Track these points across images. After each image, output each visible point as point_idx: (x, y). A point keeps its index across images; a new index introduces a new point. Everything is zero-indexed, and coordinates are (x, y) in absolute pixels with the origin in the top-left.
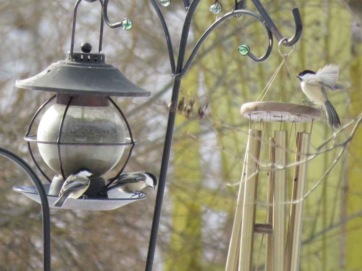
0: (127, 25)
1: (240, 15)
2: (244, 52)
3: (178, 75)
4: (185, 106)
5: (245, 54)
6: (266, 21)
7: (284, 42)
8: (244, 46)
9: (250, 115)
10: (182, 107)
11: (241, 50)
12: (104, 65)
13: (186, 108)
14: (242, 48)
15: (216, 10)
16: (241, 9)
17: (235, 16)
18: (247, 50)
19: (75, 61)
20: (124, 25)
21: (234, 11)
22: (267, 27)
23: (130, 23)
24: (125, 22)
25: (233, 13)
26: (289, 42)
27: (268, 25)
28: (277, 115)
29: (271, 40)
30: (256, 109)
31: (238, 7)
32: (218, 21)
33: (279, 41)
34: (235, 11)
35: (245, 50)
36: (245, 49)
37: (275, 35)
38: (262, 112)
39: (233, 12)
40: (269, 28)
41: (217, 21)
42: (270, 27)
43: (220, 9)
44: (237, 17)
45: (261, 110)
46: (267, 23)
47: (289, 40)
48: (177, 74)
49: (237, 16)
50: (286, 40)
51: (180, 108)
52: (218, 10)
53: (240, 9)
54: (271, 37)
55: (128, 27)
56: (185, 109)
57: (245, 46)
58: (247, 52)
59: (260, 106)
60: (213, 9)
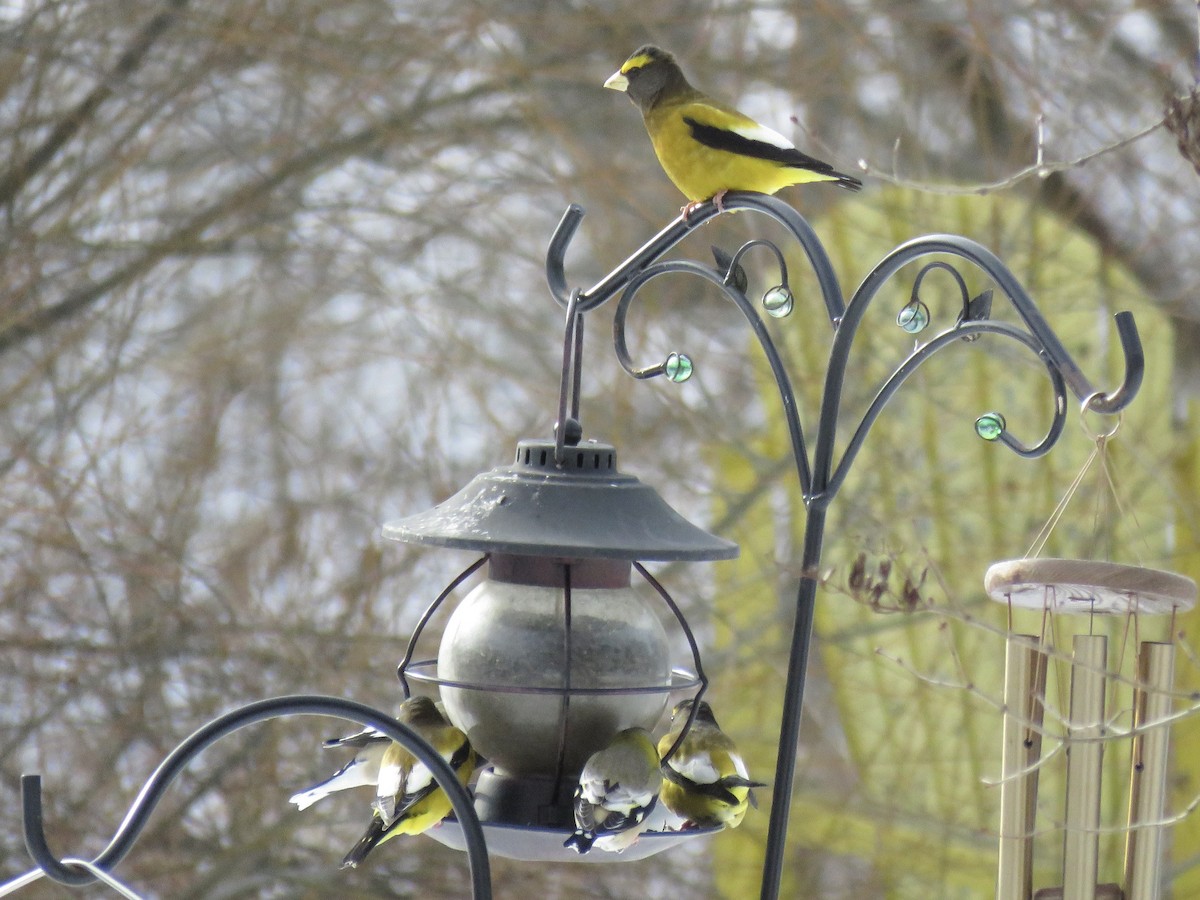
0: (679, 369)
1: (976, 335)
2: (992, 432)
3: (817, 497)
4: (867, 576)
5: (993, 436)
6: (1047, 348)
7: (1095, 401)
8: (991, 415)
9: (1008, 595)
10: (861, 581)
11: (984, 427)
12: (615, 478)
13: (870, 581)
14: (985, 422)
15: (913, 323)
16: (979, 318)
17: (964, 338)
18: (1000, 426)
19: (562, 471)
20: (672, 369)
21: (960, 324)
22: (1050, 364)
23: (686, 363)
24: (673, 362)
25: (959, 330)
26: (1111, 403)
27: (1054, 358)
28: (1077, 596)
29: (1060, 399)
30: (1017, 578)
31: (971, 312)
32: (921, 351)
33: (1082, 399)
34: (964, 325)
35: (993, 426)
36: (994, 423)
37: (1072, 385)
38: (1034, 586)
39: (958, 327)
40: (1057, 366)
41: (917, 351)
42: (1059, 365)
43: (923, 319)
44: (969, 340)
45: (1030, 582)
46: (1050, 353)
47: (1110, 398)
48: (814, 494)
49: (971, 338)
50: (1102, 396)
51: (855, 583)
52: (920, 323)
53: (975, 319)
54: (1061, 391)
55: (682, 374)
56: (868, 587)
57: (994, 417)
58: (999, 432)
59: (1028, 570)
60: (905, 320)
